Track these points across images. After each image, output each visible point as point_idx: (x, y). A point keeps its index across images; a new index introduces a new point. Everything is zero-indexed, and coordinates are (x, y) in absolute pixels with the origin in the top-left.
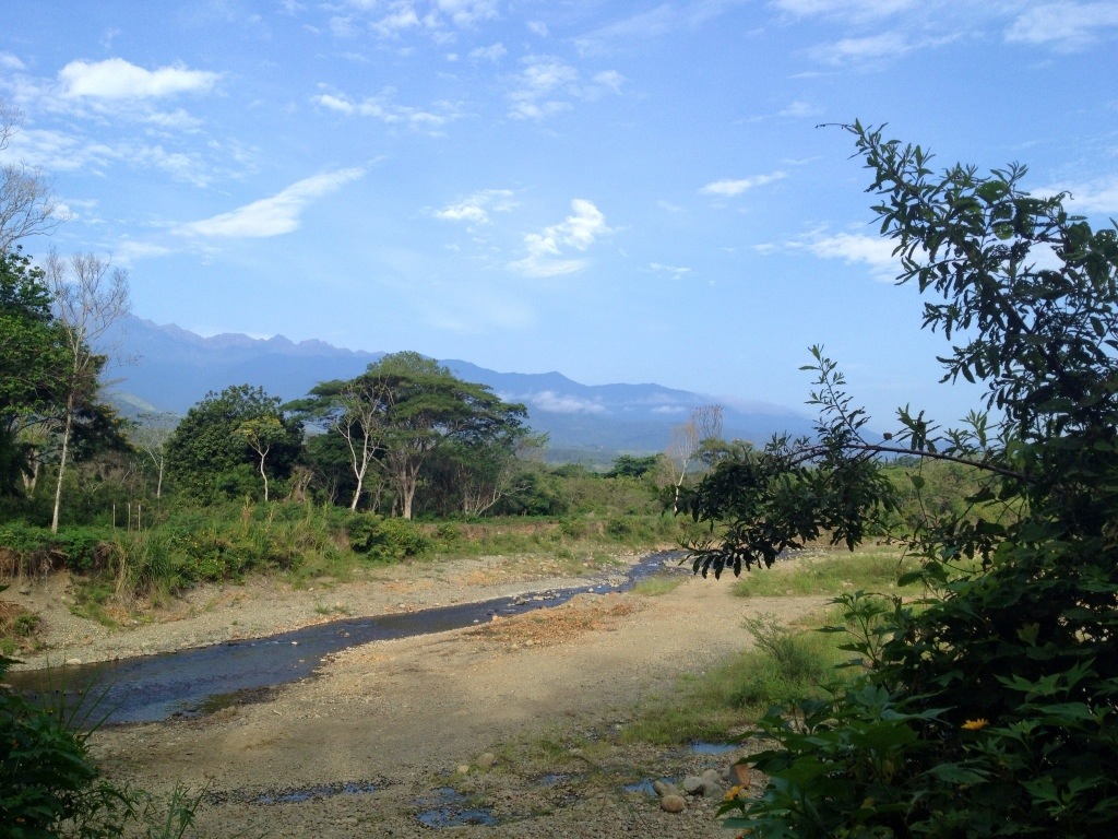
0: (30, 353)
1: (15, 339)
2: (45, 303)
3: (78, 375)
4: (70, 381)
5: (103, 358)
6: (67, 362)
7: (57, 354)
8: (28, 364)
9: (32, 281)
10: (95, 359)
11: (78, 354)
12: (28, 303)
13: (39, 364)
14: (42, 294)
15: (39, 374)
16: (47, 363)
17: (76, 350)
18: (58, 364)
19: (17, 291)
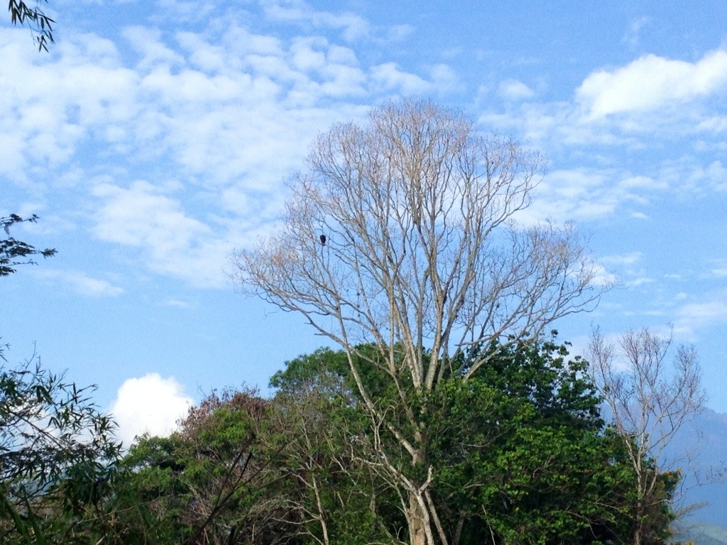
0: (579, 475)
1: (559, 458)
2: (592, 405)
3: (643, 502)
4: (634, 511)
5: (675, 475)
6: (628, 485)
7: (613, 474)
8: (578, 491)
9: (573, 376)
10: (664, 477)
11: (642, 473)
12: (571, 407)
13: (592, 489)
14: (587, 392)
15: (593, 505)
16: (602, 488)
17: (638, 467)
18: (617, 489)
19: (555, 392)
